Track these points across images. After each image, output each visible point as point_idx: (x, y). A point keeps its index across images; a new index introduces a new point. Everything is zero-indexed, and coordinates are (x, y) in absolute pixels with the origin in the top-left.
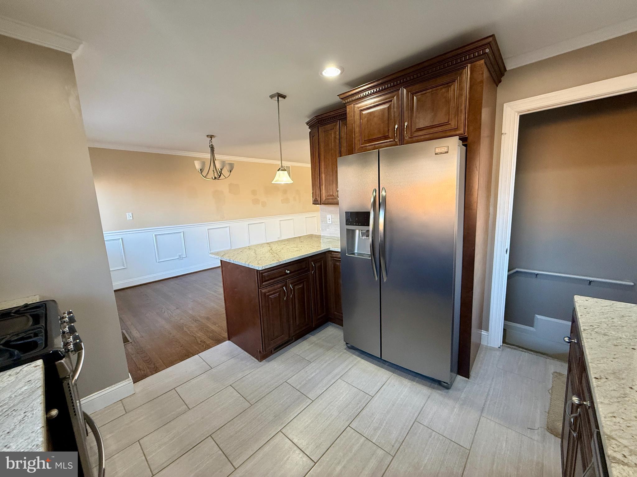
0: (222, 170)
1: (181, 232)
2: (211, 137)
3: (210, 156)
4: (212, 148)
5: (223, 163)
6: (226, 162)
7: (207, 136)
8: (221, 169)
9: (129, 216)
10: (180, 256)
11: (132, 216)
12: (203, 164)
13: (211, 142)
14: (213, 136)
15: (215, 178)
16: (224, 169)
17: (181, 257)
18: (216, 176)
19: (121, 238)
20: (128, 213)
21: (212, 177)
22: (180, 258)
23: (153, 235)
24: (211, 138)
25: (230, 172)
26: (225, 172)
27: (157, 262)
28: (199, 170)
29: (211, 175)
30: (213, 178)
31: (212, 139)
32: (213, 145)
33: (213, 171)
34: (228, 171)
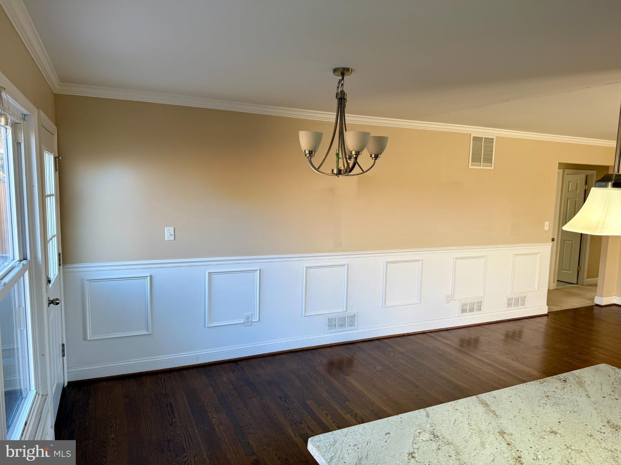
0: (358, 154)
1: (257, 270)
2: (343, 72)
3: (335, 117)
4: (342, 99)
5: (364, 138)
6: (371, 135)
7: (335, 70)
8: (356, 152)
9: (168, 233)
10: (248, 318)
11: (173, 234)
12: (317, 138)
13: (342, 84)
14: (348, 69)
15: (339, 172)
16: (363, 152)
17: (250, 320)
18: (342, 168)
19: (149, 275)
20: (168, 228)
21: (333, 170)
22: (248, 322)
23: (205, 272)
24: (343, 74)
25: (376, 157)
26: (365, 160)
27: (205, 326)
28: (307, 152)
29: (331, 164)
30: (335, 172)
31: (345, 77)
32: (344, 93)
33: (338, 155)
34: (371, 156)
